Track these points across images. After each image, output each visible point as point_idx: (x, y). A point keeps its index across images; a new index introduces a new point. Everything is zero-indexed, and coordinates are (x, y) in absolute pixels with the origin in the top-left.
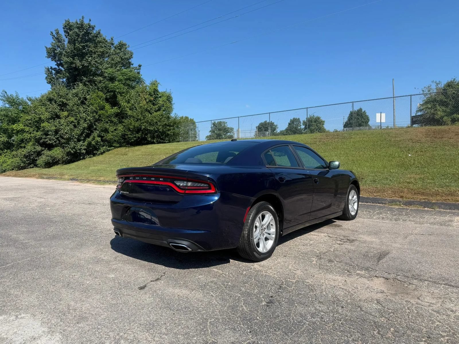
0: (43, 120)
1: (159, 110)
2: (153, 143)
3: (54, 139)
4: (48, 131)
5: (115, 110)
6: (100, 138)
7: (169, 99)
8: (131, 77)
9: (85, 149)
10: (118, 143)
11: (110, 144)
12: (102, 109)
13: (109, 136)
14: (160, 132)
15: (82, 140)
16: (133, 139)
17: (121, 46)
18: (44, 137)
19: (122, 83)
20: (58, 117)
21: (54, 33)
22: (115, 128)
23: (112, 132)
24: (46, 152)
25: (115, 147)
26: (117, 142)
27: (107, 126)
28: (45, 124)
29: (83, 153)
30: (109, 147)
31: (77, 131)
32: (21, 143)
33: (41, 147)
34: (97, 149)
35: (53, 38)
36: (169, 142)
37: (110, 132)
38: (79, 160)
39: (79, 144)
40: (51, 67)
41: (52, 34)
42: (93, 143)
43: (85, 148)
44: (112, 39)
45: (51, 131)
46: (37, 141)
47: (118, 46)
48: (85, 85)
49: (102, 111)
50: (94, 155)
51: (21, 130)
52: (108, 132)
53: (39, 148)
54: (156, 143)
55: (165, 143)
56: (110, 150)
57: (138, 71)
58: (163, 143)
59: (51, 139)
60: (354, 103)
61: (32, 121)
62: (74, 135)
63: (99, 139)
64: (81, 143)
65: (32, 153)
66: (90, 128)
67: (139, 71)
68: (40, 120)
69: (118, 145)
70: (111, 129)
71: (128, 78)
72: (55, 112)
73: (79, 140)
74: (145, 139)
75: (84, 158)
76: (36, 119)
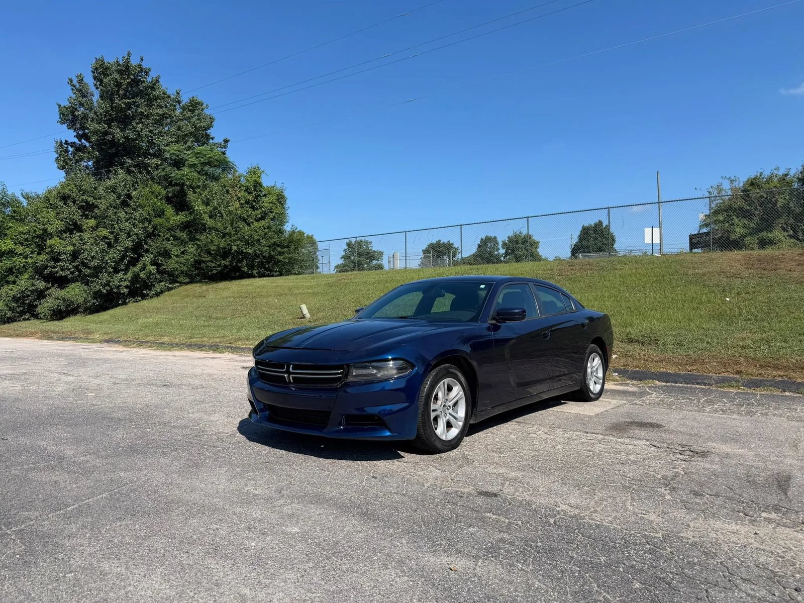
0: (51, 234)
1: (262, 218)
2: (251, 276)
3: (70, 269)
4: (59, 254)
5: (182, 217)
6: (155, 267)
7: (281, 199)
8: (212, 160)
9: (127, 287)
10: (187, 276)
11: (173, 278)
12: (159, 216)
13: (171, 264)
14: (264, 257)
15: (122, 270)
16: (216, 270)
17: (194, 105)
18: (52, 264)
19: (195, 171)
20: (78, 228)
21: (75, 82)
22: (182, 250)
23: (177, 256)
24: (55, 292)
25: (182, 284)
26: (186, 274)
27: (168, 245)
28: (54, 241)
29: (124, 293)
30: (170, 284)
31: (113, 254)
32: (8, 276)
33: (45, 282)
34: (149, 288)
35: (72, 89)
36: (281, 275)
37: (172, 256)
38: (116, 307)
39: (117, 277)
40: (66, 141)
41: (71, 82)
42: (142, 275)
43: (127, 285)
44: (178, 93)
45: (65, 253)
46: (39, 271)
47: (189, 106)
48: (129, 172)
49: (159, 220)
50: (144, 297)
51: (9, 252)
52: (170, 257)
53: (41, 285)
54: (257, 277)
55: (273, 276)
56: (172, 288)
57: (223, 150)
58: (269, 276)
59: (64, 268)
60: (611, 210)
61: (29, 235)
62: (107, 261)
63: (153, 269)
64: (120, 275)
65: (29, 293)
66: (138, 249)
67: (225, 150)
68: (45, 235)
69: (187, 280)
70: (175, 251)
71: (207, 161)
72: (74, 219)
73: (116, 271)
74: (238, 269)
75: (125, 303)
76: (37, 233)
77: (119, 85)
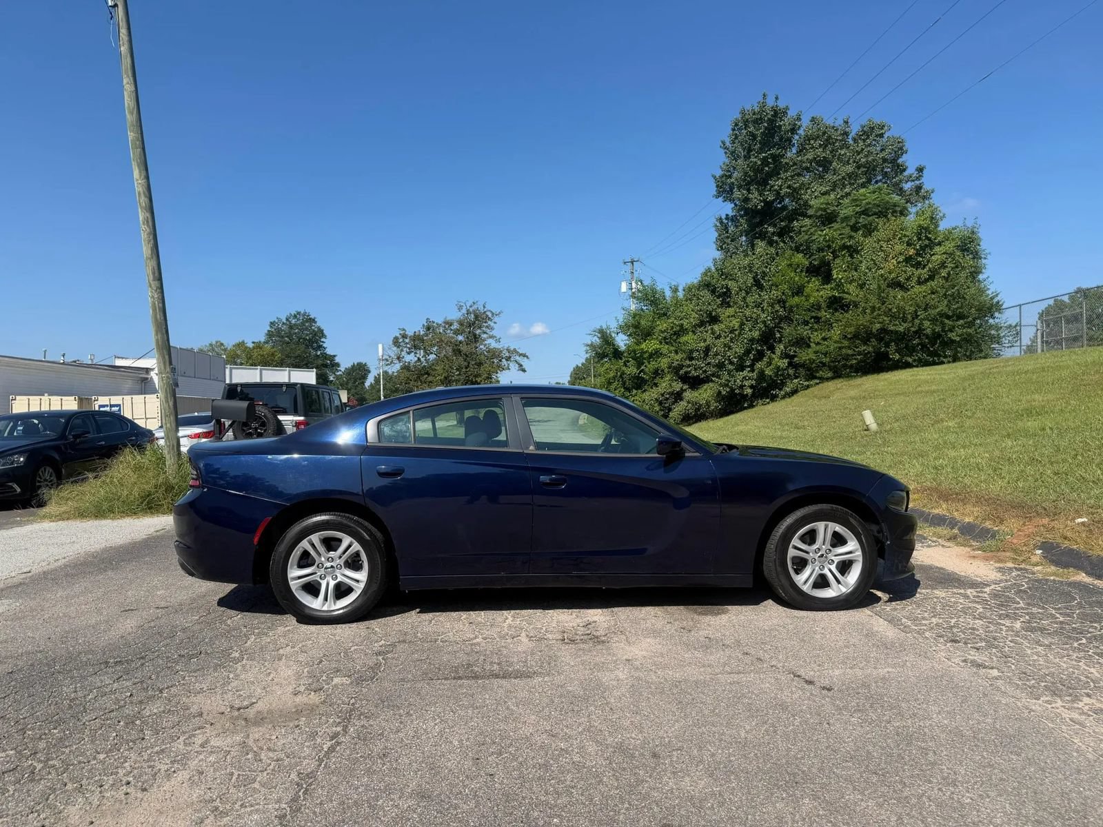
0: (686, 329)
1: (931, 278)
2: (907, 366)
3: (702, 368)
4: (691, 351)
5: (827, 292)
6: (786, 361)
7: (968, 245)
8: (870, 206)
9: (751, 387)
10: (830, 370)
11: (811, 373)
12: (797, 294)
13: (805, 356)
14: (927, 336)
15: (749, 366)
16: (855, 359)
17: (871, 132)
18: (688, 362)
19: (847, 225)
20: (714, 320)
21: (728, 144)
22: (823, 335)
23: (818, 344)
24: (689, 395)
25: (822, 380)
26: (829, 366)
27: (804, 331)
28: (688, 338)
29: (747, 395)
30: (808, 381)
31: (738, 349)
32: (655, 378)
33: (683, 383)
34: (781, 386)
35: (726, 153)
36: (954, 361)
37: (811, 344)
38: (741, 411)
39: (739, 375)
40: (727, 215)
41: (724, 145)
42: (768, 372)
43: (752, 385)
44: (846, 122)
45: (697, 351)
46: (675, 370)
47: (861, 135)
48: (771, 243)
49: (796, 299)
50: (773, 398)
51: (656, 352)
52: (809, 346)
53: (677, 386)
54: (915, 366)
55: (942, 363)
56: (808, 387)
57: (917, 182)
58: (934, 363)
59: (697, 368)
61: (668, 333)
62: (730, 356)
63: (783, 363)
64: (745, 373)
65: (668, 396)
66: (768, 339)
67: (921, 181)
68: (681, 331)
69: (830, 375)
70: (816, 337)
71: (863, 209)
72: (707, 311)
73: (741, 368)
74: (885, 356)
75: (751, 406)
76: (674, 330)
77: (754, 136)
